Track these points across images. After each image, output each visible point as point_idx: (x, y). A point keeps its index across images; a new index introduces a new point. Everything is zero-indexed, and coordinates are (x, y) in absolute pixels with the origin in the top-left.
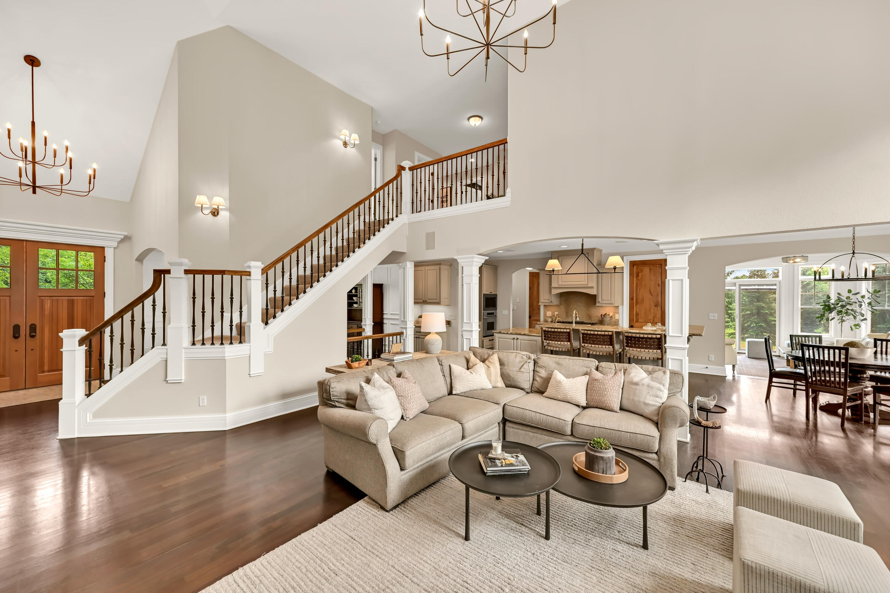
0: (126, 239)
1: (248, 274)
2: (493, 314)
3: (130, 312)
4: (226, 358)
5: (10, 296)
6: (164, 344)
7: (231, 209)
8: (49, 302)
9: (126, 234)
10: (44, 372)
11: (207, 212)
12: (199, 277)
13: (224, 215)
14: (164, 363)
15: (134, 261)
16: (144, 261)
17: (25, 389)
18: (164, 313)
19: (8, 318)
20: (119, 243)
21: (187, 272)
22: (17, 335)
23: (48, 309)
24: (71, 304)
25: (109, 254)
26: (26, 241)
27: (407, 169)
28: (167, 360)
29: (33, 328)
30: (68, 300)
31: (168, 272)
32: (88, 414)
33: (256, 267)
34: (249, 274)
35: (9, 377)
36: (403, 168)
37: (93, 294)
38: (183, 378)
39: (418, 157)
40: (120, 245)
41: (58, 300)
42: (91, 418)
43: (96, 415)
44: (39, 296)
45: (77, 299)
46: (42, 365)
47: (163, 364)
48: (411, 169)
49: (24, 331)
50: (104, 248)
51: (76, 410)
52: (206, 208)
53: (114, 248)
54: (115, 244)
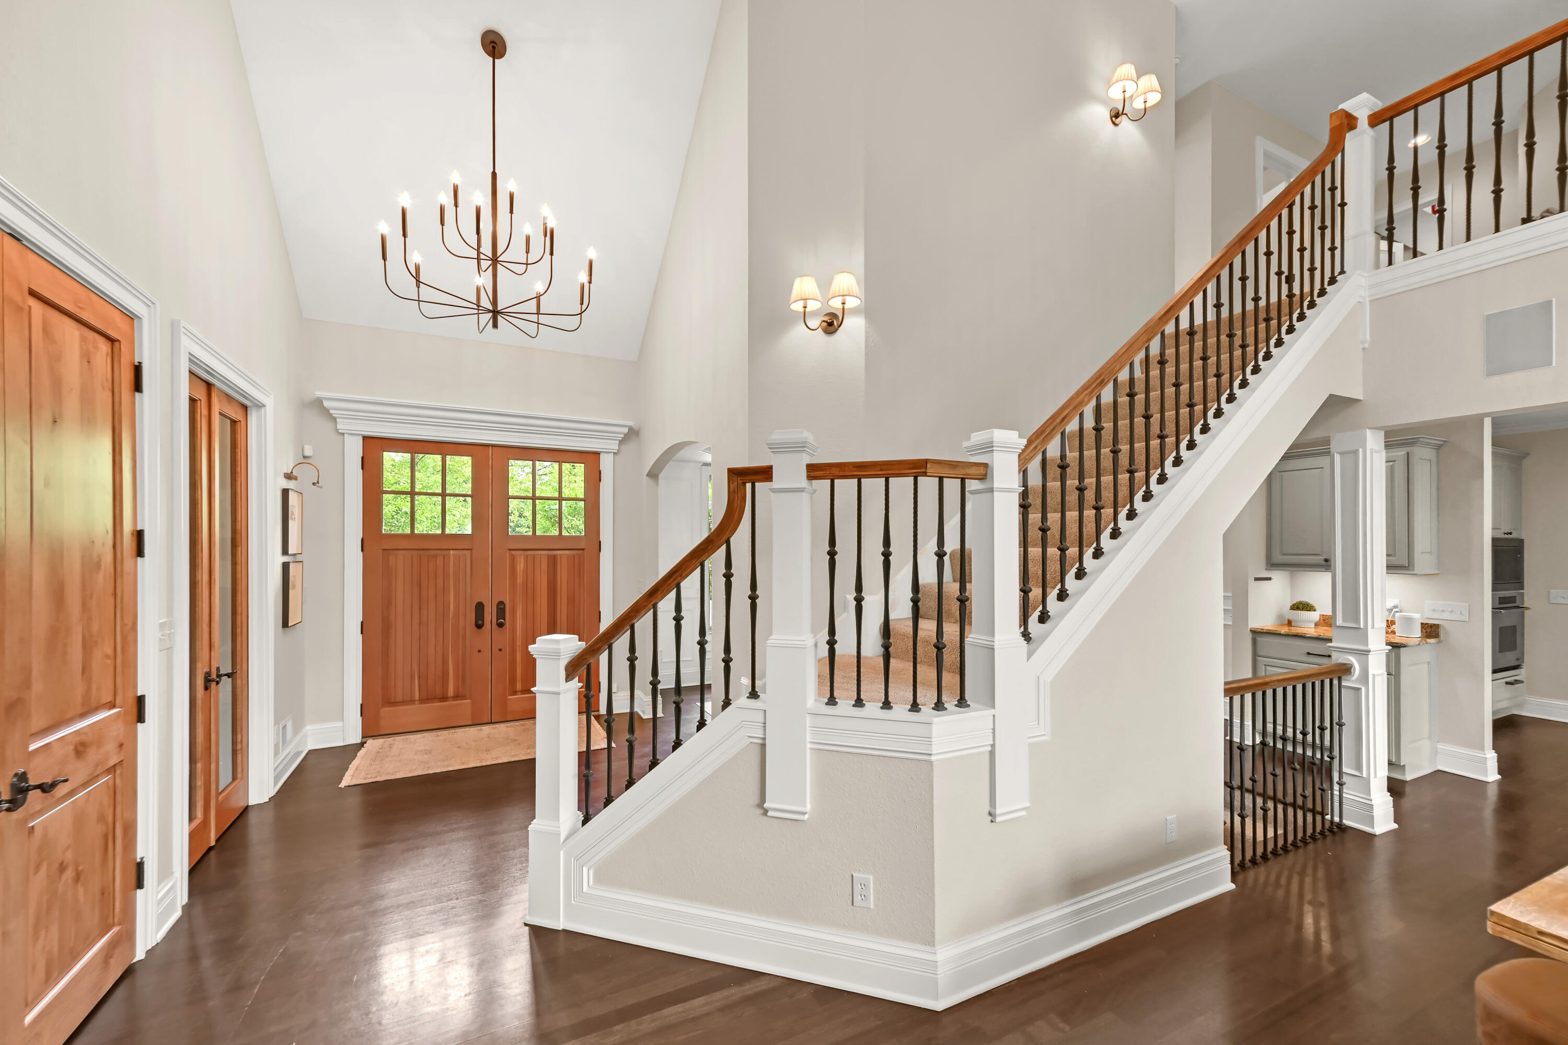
0: (632, 434)
1: (982, 470)
2: (1512, 599)
3: (673, 594)
4: (933, 758)
5: (471, 550)
6: (754, 695)
7: (868, 311)
8: (522, 560)
9: (631, 423)
10: (515, 693)
11: (814, 323)
12: (847, 488)
13: (854, 326)
14: (756, 751)
15: (645, 477)
16: (660, 476)
17: (491, 723)
18: (753, 598)
19: (469, 591)
20: (621, 442)
21: (815, 471)
22: (480, 622)
23: (521, 571)
24: (553, 562)
25: (606, 464)
26: (493, 446)
27: (1363, 122)
28: (763, 746)
29: (501, 609)
30: (548, 556)
31: (765, 473)
32: (585, 869)
33: (1006, 448)
34: (983, 472)
35: (471, 699)
36: (1348, 122)
37: (582, 545)
38: (808, 808)
39: (1264, 150)
40: (623, 447)
41: (534, 556)
42: (591, 883)
43: (601, 878)
44: (510, 550)
45: (561, 555)
46: (513, 681)
47: (755, 753)
48: (1375, 120)
49: (490, 615)
50: (598, 454)
51: (562, 853)
52: (815, 314)
53: (615, 453)
54: (614, 446)
